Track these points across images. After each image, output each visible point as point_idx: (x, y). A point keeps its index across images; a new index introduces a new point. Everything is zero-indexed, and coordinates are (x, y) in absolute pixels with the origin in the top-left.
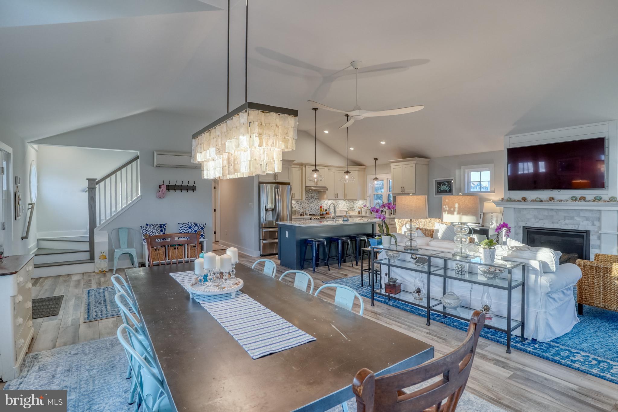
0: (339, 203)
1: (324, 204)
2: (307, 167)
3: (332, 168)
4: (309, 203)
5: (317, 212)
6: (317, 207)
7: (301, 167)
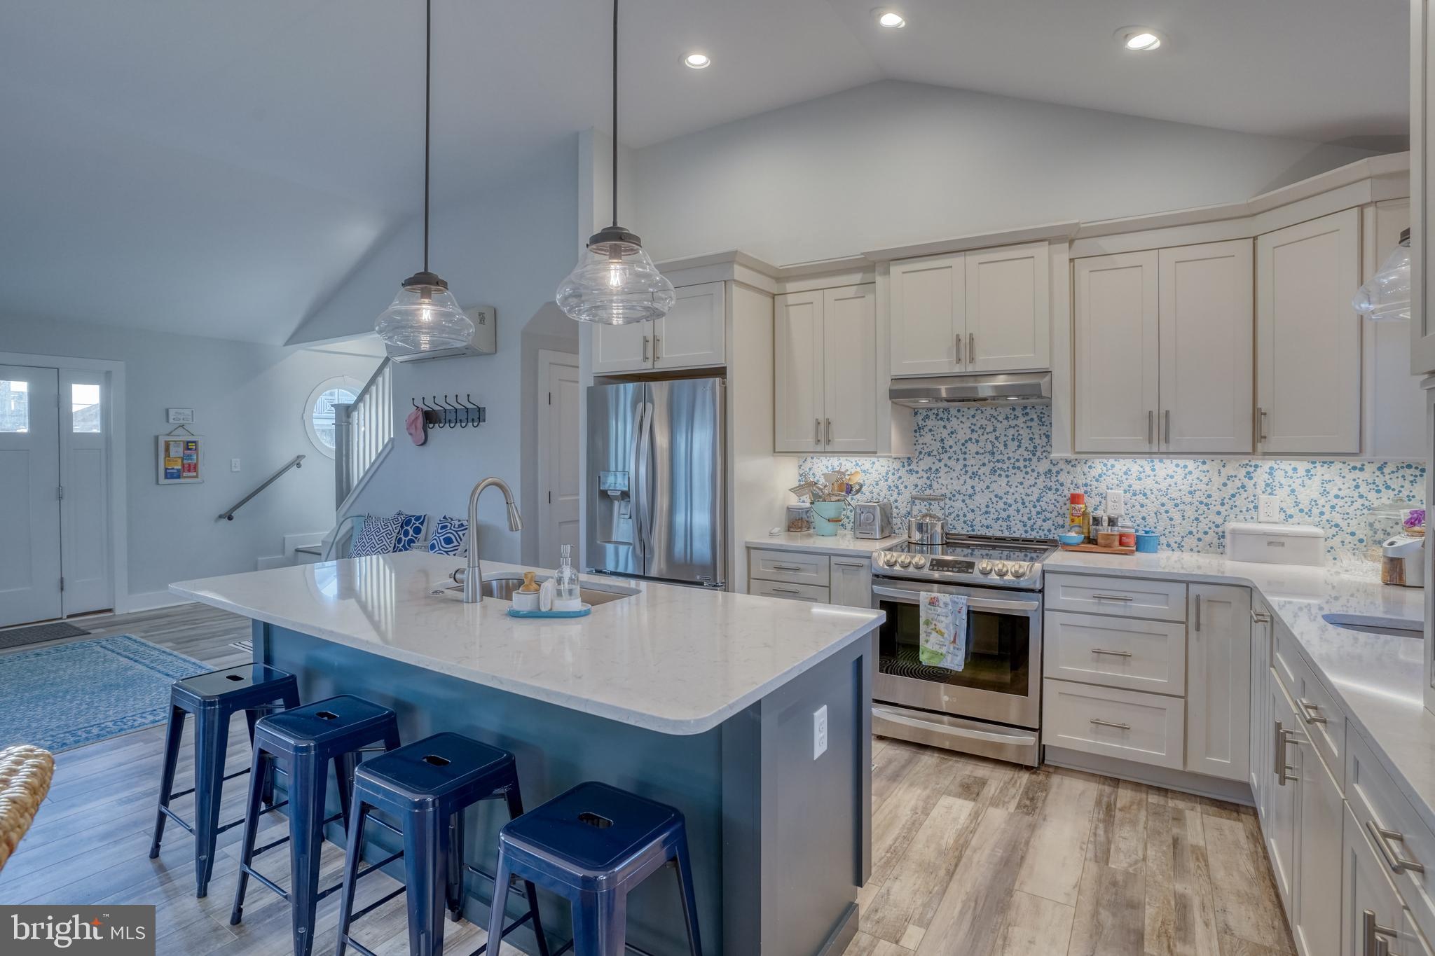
0: (1261, 476)
1: (1110, 480)
2: (896, 270)
3: (1107, 244)
4: (987, 469)
5: (1047, 525)
6: (1050, 496)
7: (868, 277)
